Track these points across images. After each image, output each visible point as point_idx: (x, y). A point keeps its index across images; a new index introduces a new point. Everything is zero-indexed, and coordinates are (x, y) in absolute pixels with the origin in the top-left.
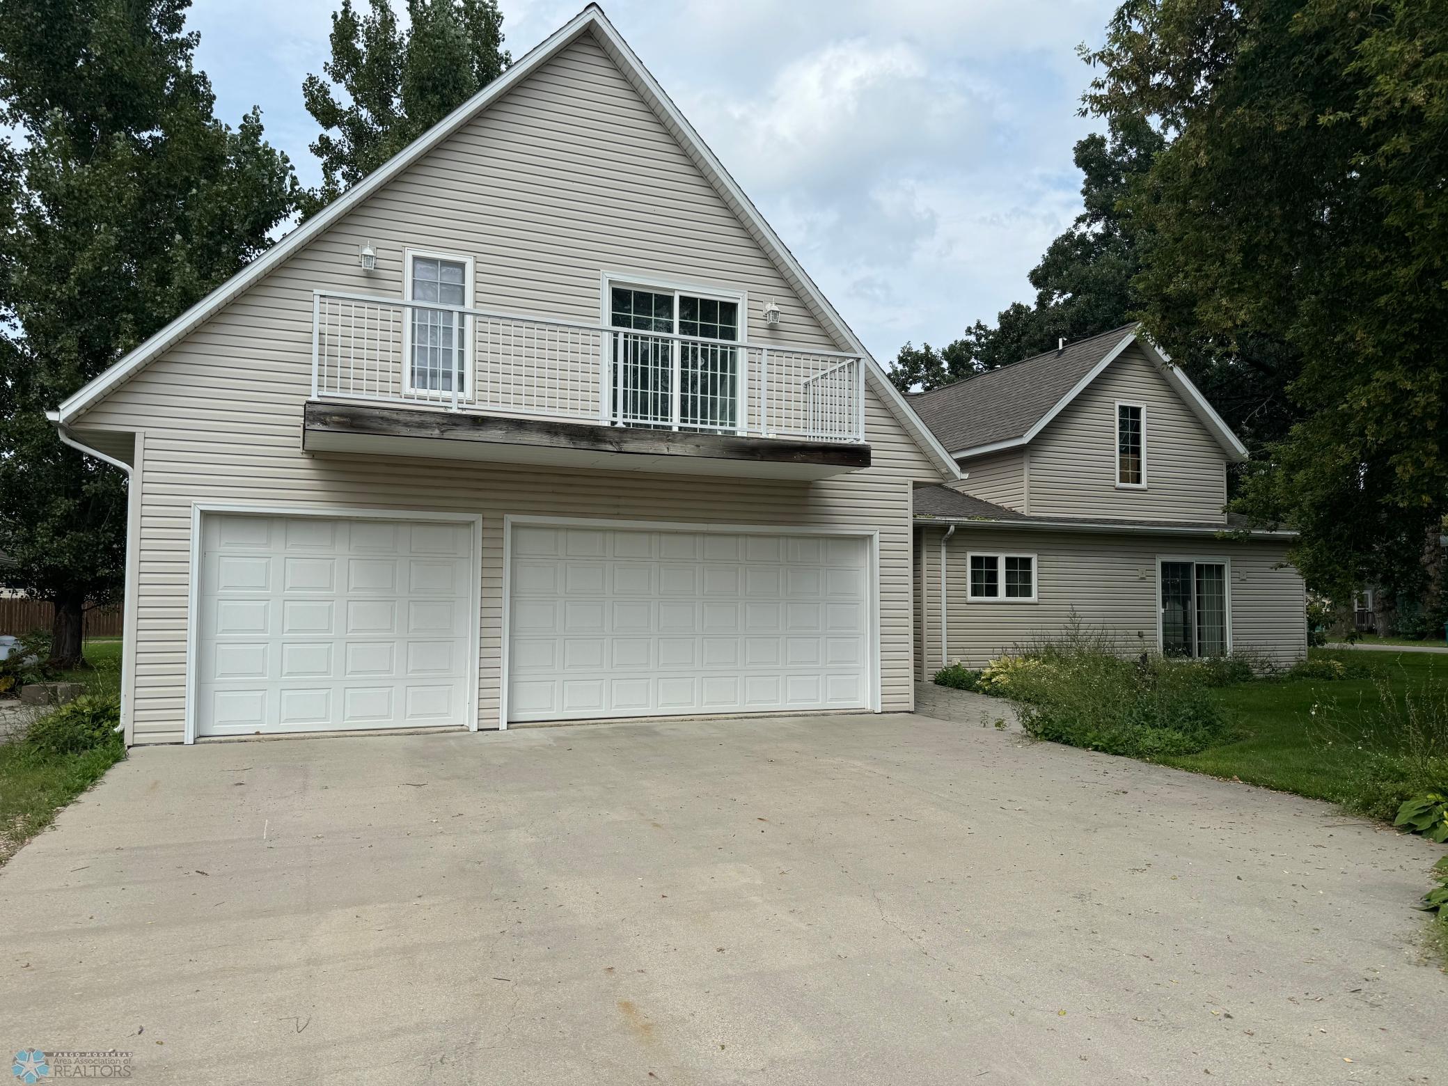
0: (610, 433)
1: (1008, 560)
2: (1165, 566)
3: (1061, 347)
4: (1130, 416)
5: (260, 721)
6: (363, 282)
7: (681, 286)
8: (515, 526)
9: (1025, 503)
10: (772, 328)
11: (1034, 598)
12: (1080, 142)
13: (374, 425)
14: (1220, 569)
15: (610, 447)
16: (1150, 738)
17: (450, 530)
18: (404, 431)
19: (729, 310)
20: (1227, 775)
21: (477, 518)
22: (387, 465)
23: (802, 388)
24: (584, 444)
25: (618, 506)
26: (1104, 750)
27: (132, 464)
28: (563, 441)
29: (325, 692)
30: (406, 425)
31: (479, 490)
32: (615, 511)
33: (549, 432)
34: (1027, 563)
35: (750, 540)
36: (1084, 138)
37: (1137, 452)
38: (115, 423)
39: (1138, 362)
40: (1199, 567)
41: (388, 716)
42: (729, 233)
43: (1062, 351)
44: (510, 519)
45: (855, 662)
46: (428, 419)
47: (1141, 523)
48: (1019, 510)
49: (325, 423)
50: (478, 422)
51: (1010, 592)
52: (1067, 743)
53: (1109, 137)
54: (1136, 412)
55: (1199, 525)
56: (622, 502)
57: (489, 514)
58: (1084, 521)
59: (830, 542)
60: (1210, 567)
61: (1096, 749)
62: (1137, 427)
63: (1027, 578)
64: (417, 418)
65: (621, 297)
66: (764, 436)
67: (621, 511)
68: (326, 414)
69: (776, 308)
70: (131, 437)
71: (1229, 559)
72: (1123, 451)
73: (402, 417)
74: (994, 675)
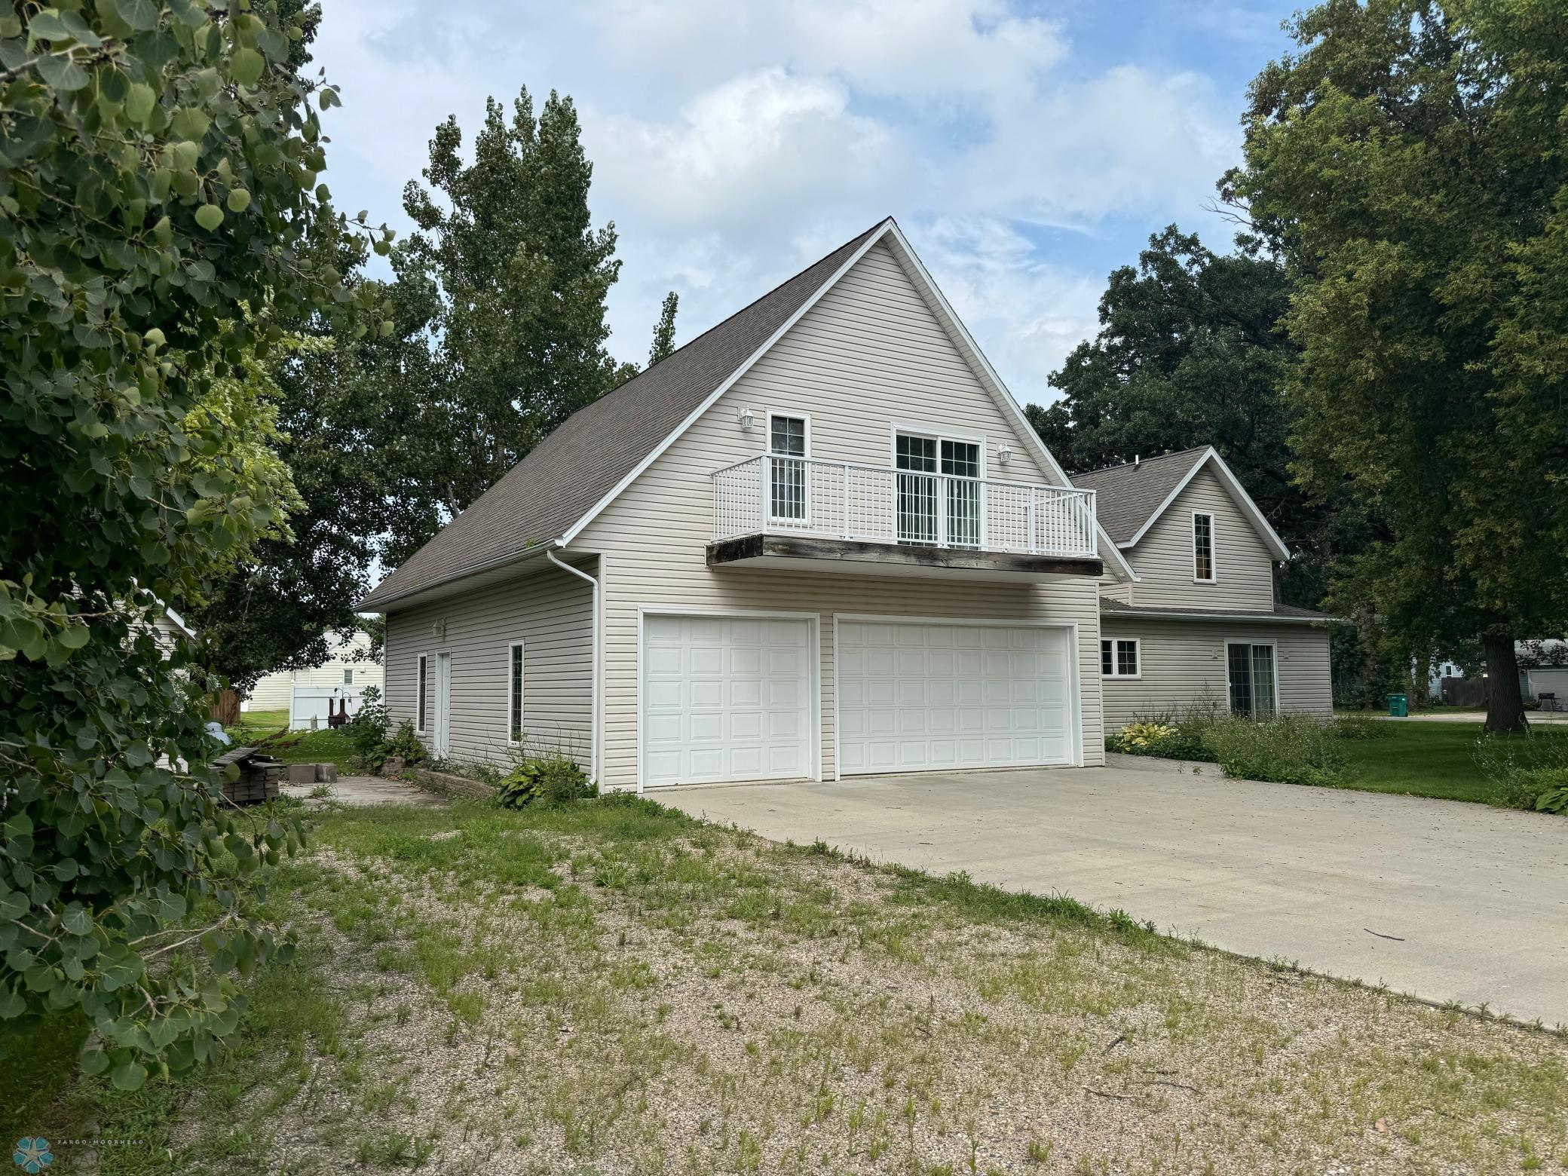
0: (941, 553)
1: (1119, 642)
2: (1230, 646)
3: (1137, 462)
4: (1203, 523)
5: (677, 775)
6: (741, 435)
7: (943, 432)
8: (840, 622)
9: (1130, 595)
10: (1002, 464)
11: (1138, 675)
12: (1113, 272)
13: (803, 551)
14: (1269, 648)
15: (941, 564)
16: (1318, 776)
17: (793, 625)
18: (820, 555)
19: (973, 449)
20: (1401, 793)
21: (816, 616)
22: (759, 576)
23: (1023, 511)
24: (926, 562)
25: (905, 605)
26: (1297, 783)
27: (596, 576)
28: (913, 560)
29: (718, 752)
30: (821, 550)
31: (816, 594)
32: (903, 609)
33: (905, 553)
34: (1132, 645)
35: (988, 630)
36: (1118, 269)
37: (1207, 552)
38: (587, 548)
39: (1208, 478)
40: (1255, 647)
41: (758, 771)
42: (971, 391)
43: (1138, 466)
44: (838, 616)
45: (1061, 727)
46: (835, 546)
47: (1214, 612)
48: (1124, 601)
49: (774, 551)
50: (863, 547)
51: (1122, 670)
52: (1264, 779)
53: (1139, 269)
54: (1206, 519)
55: (1255, 613)
56: (908, 602)
57: (825, 613)
58: (1174, 610)
59: (1041, 632)
60: (1262, 647)
61: (1289, 782)
62: (1207, 532)
63: (1133, 658)
64: (827, 546)
65: (902, 442)
66: (1034, 553)
67: (908, 609)
68: (775, 544)
69: (1008, 449)
70: (596, 557)
71: (1276, 640)
72: (1199, 552)
73: (819, 545)
74: (1133, 738)
